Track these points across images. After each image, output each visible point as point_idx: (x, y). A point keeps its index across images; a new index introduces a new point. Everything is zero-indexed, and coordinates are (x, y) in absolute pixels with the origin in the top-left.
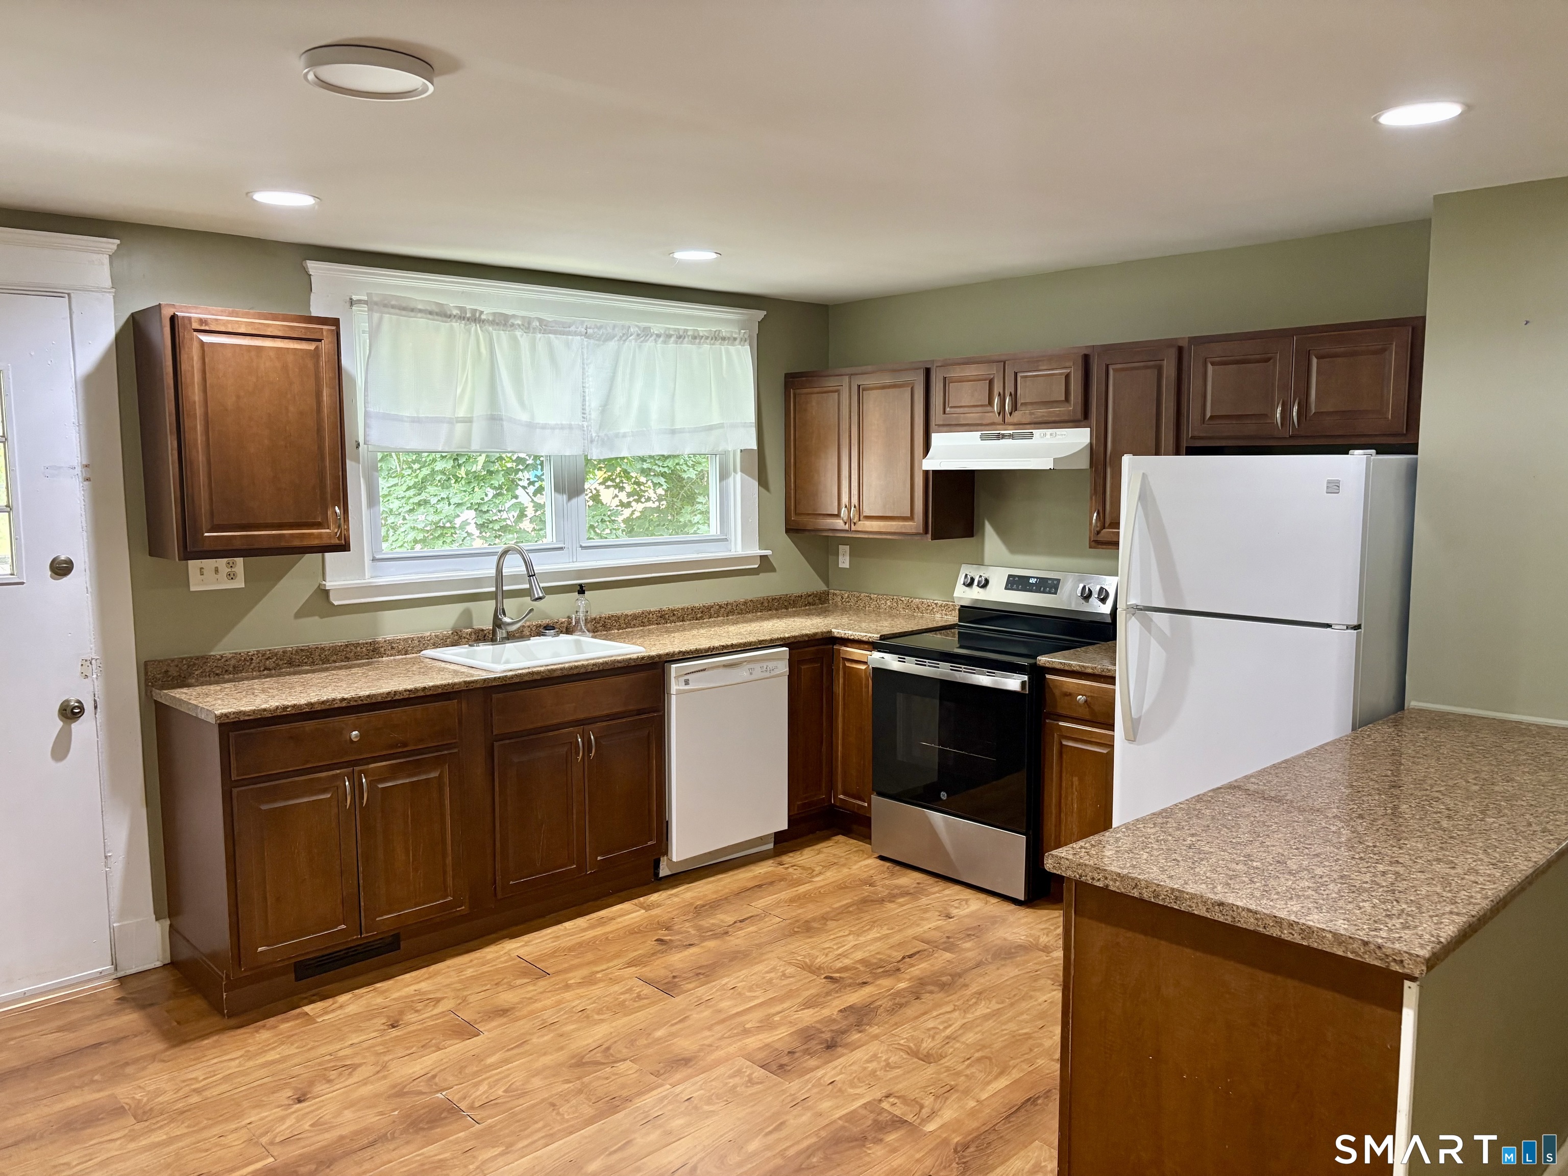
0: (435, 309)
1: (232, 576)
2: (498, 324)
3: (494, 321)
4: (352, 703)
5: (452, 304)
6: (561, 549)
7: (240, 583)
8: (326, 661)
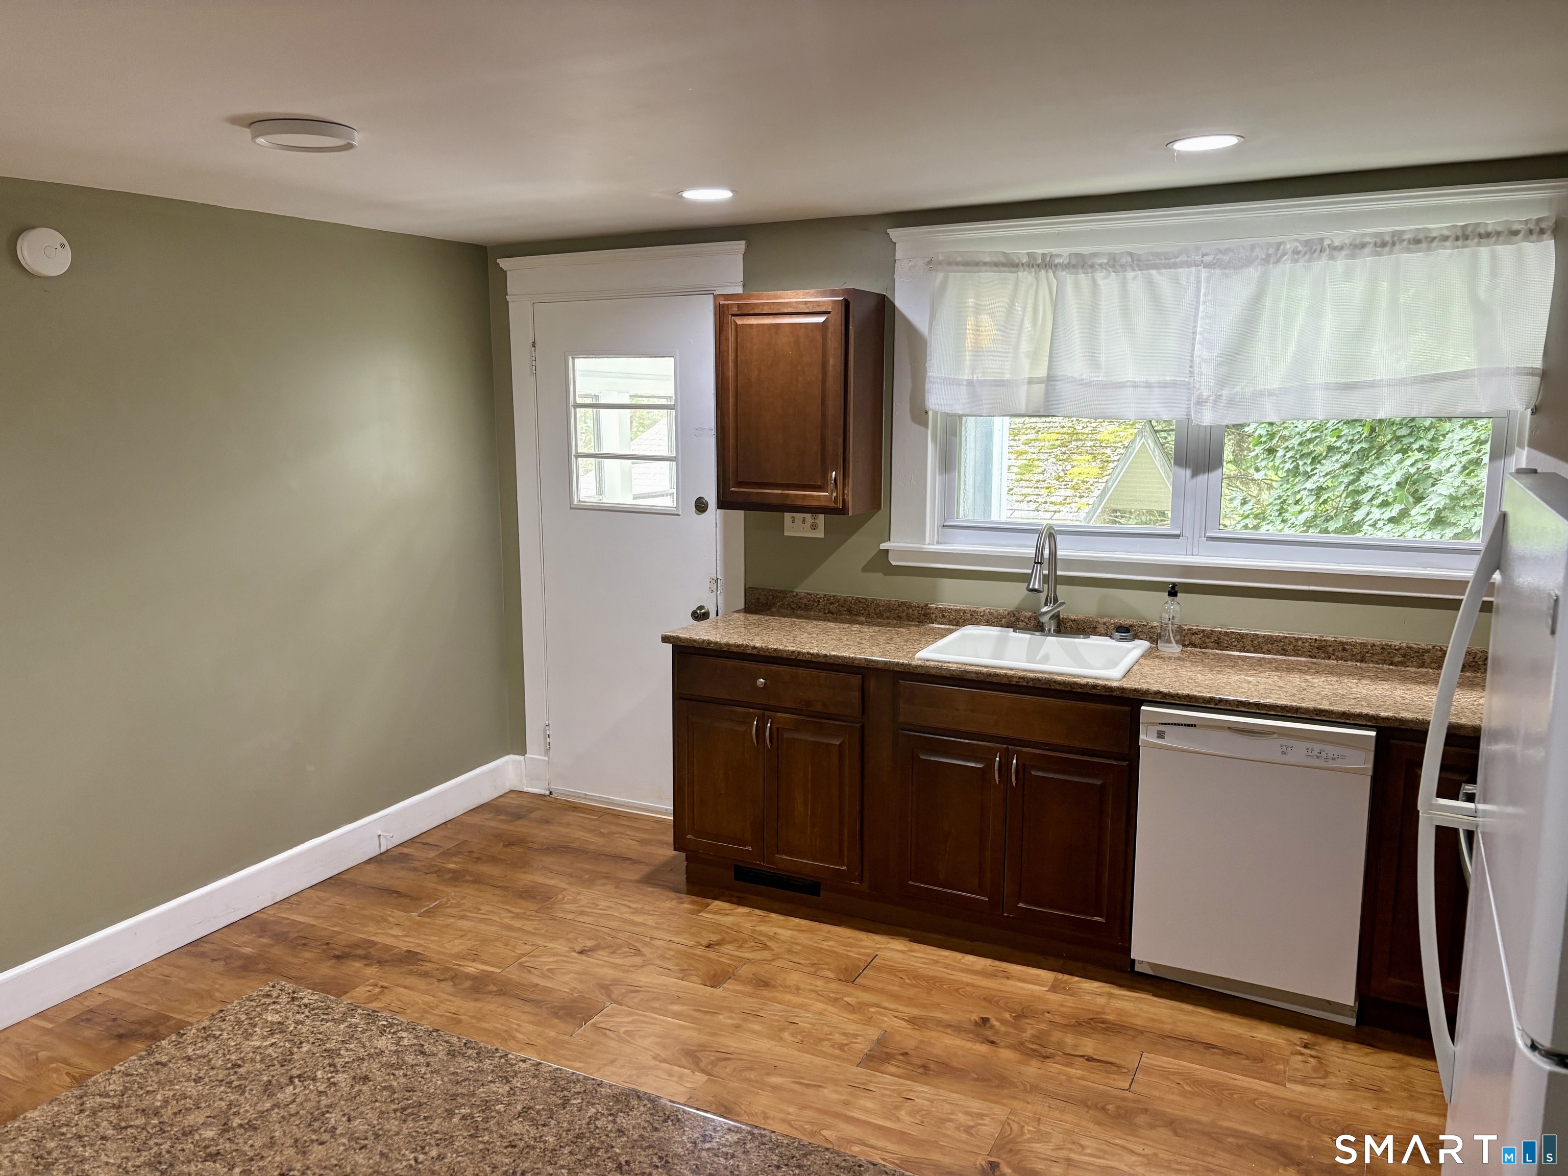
0: (1002, 259)
1: (814, 527)
2: (1074, 266)
3: (1069, 263)
4: (761, 653)
5: (1021, 252)
6: (1178, 536)
7: (820, 534)
8: (880, 615)
